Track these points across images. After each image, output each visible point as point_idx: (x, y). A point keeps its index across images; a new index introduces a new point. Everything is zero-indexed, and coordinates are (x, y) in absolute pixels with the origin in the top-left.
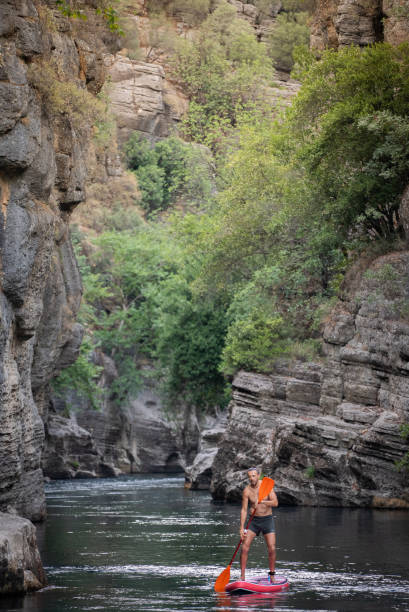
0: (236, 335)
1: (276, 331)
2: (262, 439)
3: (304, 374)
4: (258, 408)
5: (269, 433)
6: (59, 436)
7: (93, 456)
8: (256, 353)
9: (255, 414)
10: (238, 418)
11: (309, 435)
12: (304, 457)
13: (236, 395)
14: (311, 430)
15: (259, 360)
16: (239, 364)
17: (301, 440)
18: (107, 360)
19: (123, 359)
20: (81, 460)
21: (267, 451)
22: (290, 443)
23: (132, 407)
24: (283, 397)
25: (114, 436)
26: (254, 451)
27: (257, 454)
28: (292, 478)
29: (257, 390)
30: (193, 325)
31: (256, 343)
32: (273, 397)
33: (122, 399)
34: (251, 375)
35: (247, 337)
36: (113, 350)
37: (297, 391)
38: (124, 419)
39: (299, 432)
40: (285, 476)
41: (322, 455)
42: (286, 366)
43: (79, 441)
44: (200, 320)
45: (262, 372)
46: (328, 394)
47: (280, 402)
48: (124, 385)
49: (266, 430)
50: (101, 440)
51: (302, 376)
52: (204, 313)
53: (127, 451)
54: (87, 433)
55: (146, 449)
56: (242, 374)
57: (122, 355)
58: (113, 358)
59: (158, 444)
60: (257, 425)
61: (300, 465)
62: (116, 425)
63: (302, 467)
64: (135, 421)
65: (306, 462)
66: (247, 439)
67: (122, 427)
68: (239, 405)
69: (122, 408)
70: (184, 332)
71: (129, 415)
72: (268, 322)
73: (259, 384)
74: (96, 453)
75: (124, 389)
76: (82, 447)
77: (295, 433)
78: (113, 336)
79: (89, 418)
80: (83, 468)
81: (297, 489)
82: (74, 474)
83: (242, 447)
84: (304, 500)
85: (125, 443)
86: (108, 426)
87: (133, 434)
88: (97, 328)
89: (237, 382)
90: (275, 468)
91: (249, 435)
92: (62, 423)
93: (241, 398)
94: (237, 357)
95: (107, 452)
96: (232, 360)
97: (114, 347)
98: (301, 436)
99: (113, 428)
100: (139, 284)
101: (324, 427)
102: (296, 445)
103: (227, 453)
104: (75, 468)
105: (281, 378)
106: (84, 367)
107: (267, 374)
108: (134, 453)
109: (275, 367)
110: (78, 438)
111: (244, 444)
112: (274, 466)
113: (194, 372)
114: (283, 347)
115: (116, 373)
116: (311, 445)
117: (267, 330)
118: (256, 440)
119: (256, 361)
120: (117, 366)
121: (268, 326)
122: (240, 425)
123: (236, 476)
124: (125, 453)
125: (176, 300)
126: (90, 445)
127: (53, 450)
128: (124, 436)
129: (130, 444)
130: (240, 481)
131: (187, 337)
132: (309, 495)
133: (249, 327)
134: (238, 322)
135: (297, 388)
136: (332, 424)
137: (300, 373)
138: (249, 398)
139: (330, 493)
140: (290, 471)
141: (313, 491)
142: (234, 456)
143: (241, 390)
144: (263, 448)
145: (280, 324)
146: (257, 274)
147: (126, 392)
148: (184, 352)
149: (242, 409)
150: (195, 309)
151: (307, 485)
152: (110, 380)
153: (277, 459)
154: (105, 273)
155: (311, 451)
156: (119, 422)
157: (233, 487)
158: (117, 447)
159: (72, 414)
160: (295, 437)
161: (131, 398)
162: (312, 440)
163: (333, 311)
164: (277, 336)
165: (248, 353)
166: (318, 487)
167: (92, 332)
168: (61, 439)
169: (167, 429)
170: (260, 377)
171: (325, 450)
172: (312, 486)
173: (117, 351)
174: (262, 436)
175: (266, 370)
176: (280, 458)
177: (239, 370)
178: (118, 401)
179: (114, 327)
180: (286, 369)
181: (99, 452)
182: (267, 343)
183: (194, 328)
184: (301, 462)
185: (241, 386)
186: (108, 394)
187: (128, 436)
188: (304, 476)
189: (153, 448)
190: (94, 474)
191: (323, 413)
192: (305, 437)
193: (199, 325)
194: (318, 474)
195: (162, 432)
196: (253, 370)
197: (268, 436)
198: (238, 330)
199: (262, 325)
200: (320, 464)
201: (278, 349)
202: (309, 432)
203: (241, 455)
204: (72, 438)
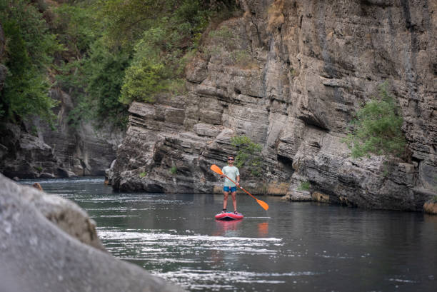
0: (131, 76)
1: (159, 73)
2: (147, 149)
3: (177, 104)
4: (145, 127)
5: (152, 144)
6: (28, 149)
7: (52, 163)
8: (144, 89)
9: (143, 131)
10: (131, 134)
11: (173, 145)
12: (170, 160)
13: (131, 118)
14: (175, 142)
15: (147, 94)
16: (133, 96)
17: (169, 148)
18: (65, 96)
19: (77, 95)
20: (43, 166)
21: (149, 157)
22: (161, 151)
23: (84, 130)
24: (163, 120)
25: (71, 150)
26: (141, 157)
27: (143, 159)
28: (162, 174)
29: (144, 115)
30: (113, 70)
31: (144, 82)
32: (156, 120)
33: (76, 124)
34: (140, 104)
35: (138, 78)
36: (71, 89)
37: (172, 115)
38: (78, 137)
39: (167, 143)
40: (157, 173)
41: (181, 159)
42: (166, 98)
43: (43, 153)
44: (119, 66)
45: (148, 102)
46: (189, 117)
47: (161, 123)
48: (78, 113)
49: (150, 142)
50: (61, 153)
51: (176, 105)
52: (121, 62)
53: (81, 160)
54: (49, 147)
55: (94, 159)
56: (135, 103)
57: (77, 93)
58: (70, 95)
59: (103, 155)
60: (144, 139)
61: (167, 165)
62: (73, 142)
63: (168, 167)
64: (87, 139)
65: (171, 164)
66: (137, 149)
67: (77, 143)
68: (133, 125)
69: (77, 130)
70: (107, 75)
71: (83, 135)
72: (154, 67)
73: (145, 110)
74: (56, 161)
75: (78, 117)
76: (45, 157)
77: (165, 144)
78: (70, 79)
79: (52, 136)
80: (45, 171)
81: (164, 182)
82: (38, 175)
83: (134, 154)
84: (169, 189)
85: (79, 154)
86: (66, 143)
87: (85, 148)
88: (58, 72)
89: (131, 110)
90: (152, 168)
91: (139, 146)
92: (31, 140)
93: (134, 121)
94: (131, 91)
95: (66, 160)
96: (128, 94)
97: (71, 86)
98: (168, 146)
99: (70, 144)
100: (88, 42)
101: (184, 140)
102: (165, 152)
103: (123, 159)
104: (39, 171)
105: (161, 106)
106: (44, 100)
107: (153, 104)
108: (86, 162)
109: (158, 99)
110: (42, 150)
111: (135, 152)
112: (152, 166)
113: (114, 103)
114: (163, 85)
115: (72, 105)
116: (175, 152)
117: (152, 73)
118: (142, 149)
119: (144, 95)
120: (73, 101)
121: (153, 70)
122: (133, 139)
123: (127, 174)
124: (79, 161)
125: (101, 52)
126: (51, 155)
127: (24, 158)
128: (79, 149)
129: (83, 155)
130: (130, 177)
131: (109, 78)
132: (172, 186)
133: (140, 70)
134: (132, 67)
135: (172, 113)
136: (189, 137)
137: (175, 103)
138: (139, 120)
139: (186, 184)
140: (160, 170)
141: (175, 183)
142: (128, 160)
143: (134, 115)
144: (147, 154)
145: (161, 68)
146: (146, 33)
147: (79, 119)
148: (107, 89)
149: (134, 128)
150: (115, 59)
151: (171, 179)
152: (68, 110)
153: (154, 162)
154: (64, 33)
155: (174, 157)
156: (75, 140)
157: (125, 181)
158: (73, 158)
159: (40, 133)
160: (165, 147)
161: (84, 123)
162: (176, 149)
163: (194, 59)
164: (159, 77)
165: (140, 89)
166: (178, 180)
167: (54, 76)
168: (30, 151)
169: (109, 144)
170: (147, 105)
171: (183, 155)
172: (174, 180)
173: (73, 90)
174: (147, 146)
175: (151, 101)
176: (155, 161)
177: (133, 101)
178: (73, 125)
179: (71, 72)
180: (165, 100)
181: (59, 160)
182: (153, 82)
183: (114, 72)
184: (168, 164)
185: (134, 112)
186: (66, 120)
187: (82, 150)
188: (169, 172)
189: (99, 158)
190: (53, 175)
191: (186, 130)
192: (171, 146)
193: (118, 70)
194: (179, 171)
195: (106, 147)
196: (142, 101)
197: (151, 146)
198: (133, 73)
199: (149, 70)
200: (180, 164)
201: (160, 86)
202: (173, 143)
203: (132, 160)
204: (38, 150)
